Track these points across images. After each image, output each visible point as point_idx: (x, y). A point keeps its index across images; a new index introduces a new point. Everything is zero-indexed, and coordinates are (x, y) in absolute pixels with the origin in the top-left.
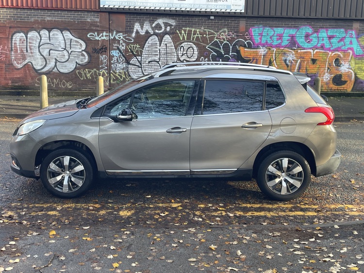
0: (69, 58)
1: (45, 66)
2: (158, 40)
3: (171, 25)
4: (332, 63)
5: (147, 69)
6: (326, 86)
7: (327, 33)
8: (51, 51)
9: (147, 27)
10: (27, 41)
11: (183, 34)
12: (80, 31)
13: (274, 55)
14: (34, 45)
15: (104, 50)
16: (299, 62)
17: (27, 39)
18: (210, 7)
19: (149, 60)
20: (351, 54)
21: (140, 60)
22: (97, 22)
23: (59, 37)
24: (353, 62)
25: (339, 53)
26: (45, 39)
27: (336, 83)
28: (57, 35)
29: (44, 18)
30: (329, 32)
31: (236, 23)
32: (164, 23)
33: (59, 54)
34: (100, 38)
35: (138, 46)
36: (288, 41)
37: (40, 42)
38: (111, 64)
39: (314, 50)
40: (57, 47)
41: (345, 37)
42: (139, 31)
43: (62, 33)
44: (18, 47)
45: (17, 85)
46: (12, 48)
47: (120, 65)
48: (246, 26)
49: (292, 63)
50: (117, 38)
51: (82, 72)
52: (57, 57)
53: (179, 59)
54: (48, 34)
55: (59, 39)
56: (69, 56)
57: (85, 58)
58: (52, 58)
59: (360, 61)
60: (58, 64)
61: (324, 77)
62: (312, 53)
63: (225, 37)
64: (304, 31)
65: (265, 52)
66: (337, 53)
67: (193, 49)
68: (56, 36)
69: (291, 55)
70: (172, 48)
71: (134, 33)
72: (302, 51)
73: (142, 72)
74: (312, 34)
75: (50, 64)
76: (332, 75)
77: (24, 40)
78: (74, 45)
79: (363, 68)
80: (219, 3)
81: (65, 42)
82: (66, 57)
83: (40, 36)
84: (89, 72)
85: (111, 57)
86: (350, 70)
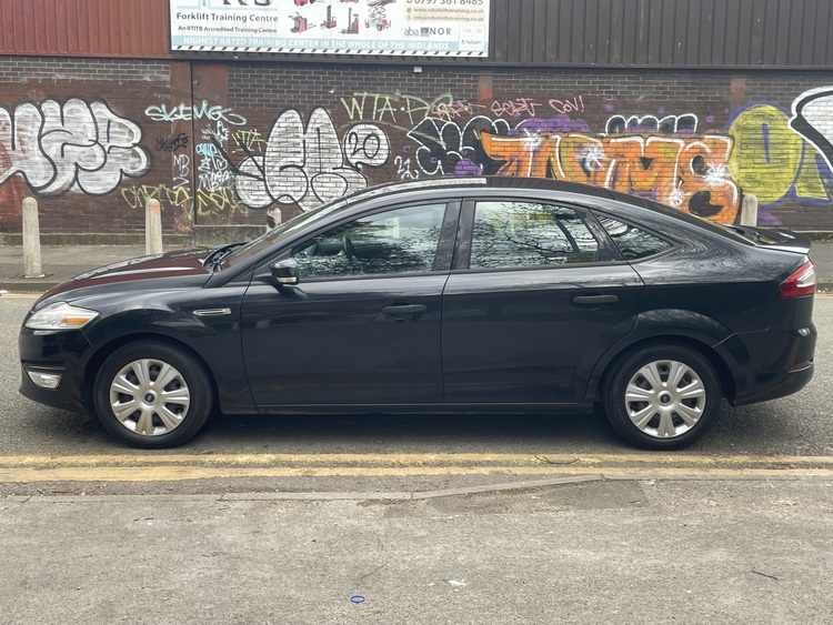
0: (105, 161)
1: (54, 179)
2: (299, 120)
4: (687, 166)
5: (277, 183)
8: (66, 147)
10: (13, 126)
11: (355, 107)
12: (129, 103)
13: (557, 150)
14: (29, 134)
15: (181, 143)
16: (612, 164)
17: (13, 120)
18: (411, 46)
19: (282, 164)
20: (729, 146)
21: (260, 164)
22: (165, 82)
23: (83, 117)
24: (734, 164)
25: (703, 145)
26: (52, 122)
27: (699, 211)
28: (79, 111)
29: (51, 75)
31: (471, 81)
33: (84, 152)
34: (173, 116)
35: (256, 134)
37: (42, 126)
38: (197, 173)
39: (645, 139)
40: (78, 138)
43: (89, 108)
47: (217, 175)
48: (494, 86)
49: (597, 167)
50: (210, 116)
51: (134, 193)
52: (80, 160)
53: (346, 161)
54: (59, 110)
55: (82, 120)
56: (105, 157)
57: (140, 162)
58: (69, 163)
59: (750, 161)
60: (81, 174)
61: (671, 198)
62: (642, 145)
63: (447, 112)
65: (537, 144)
66: (697, 143)
67: (376, 136)
68: (76, 115)
69: (595, 150)
70: (331, 136)
72: (619, 140)
73: (267, 190)
75: (64, 174)
76: (688, 194)
77: (8, 124)
78: (115, 132)
79: (758, 177)
80: (432, 37)
81: (96, 127)
82: (98, 159)
83: (42, 113)
84: (150, 191)
85: (196, 159)
86: (728, 182)
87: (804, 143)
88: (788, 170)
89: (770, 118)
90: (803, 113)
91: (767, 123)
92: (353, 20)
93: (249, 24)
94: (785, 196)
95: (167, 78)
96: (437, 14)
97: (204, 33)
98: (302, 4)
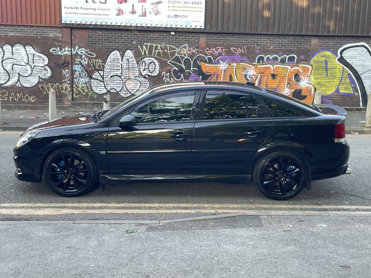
0: (32, 72)
1: (8, 80)
2: (119, 55)
4: (292, 78)
5: (109, 83)
8: (14, 66)
11: (144, 49)
12: (43, 46)
13: (234, 70)
15: (66, 65)
16: (259, 77)
18: (169, 23)
19: (111, 75)
22: (59, 37)
23: (22, 52)
24: (312, 77)
25: (299, 69)
26: (8, 54)
27: (296, 98)
28: (20, 50)
29: (7, 33)
31: (197, 39)
33: (22, 68)
34: (62, 53)
35: (100, 61)
37: (3, 57)
38: (73, 78)
39: (273, 66)
40: (20, 62)
43: (25, 48)
47: (82, 79)
49: (252, 78)
50: (79, 53)
51: (45, 87)
52: (20, 71)
53: (141, 74)
54: (11, 49)
55: (22, 54)
56: (32, 70)
57: (48, 73)
58: (15, 73)
59: (319, 76)
60: (21, 78)
61: (284, 92)
62: (272, 69)
63: (186, 53)
65: (226, 67)
66: (296, 68)
67: (154, 63)
68: (19, 51)
69: (251, 70)
70: (134, 62)
72: (262, 66)
73: (105, 86)
75: (13, 78)
76: (292, 90)
78: (36, 59)
79: (323, 83)
80: (179, 19)
81: (28, 57)
82: (28, 71)
83: (3, 51)
84: (52, 86)
85: (73, 72)
86: (310, 85)
87: (343, 68)
88: (336, 80)
89: (328, 57)
90: (343, 55)
91: (327, 59)
92: (144, 11)
93: (98, 12)
94: (334, 92)
95: (60, 35)
96: (181, 9)
97: (77, 15)
98: (121, 3)
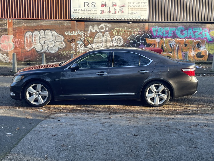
1: (42, 49)
2: (102, 35)
3: (109, 27)
4: (196, 46)
6: (193, 58)
7: (192, 30)
8: (45, 42)
9: (96, 28)
12: (61, 31)
13: (164, 42)
14: (37, 38)
15: (73, 40)
16: (178, 45)
17: (33, 35)
20: (206, 41)
21: (92, 45)
24: (207, 45)
26: (42, 35)
27: (199, 57)
29: (42, 24)
30: (193, 29)
31: (143, 25)
32: (105, 26)
33: (50, 43)
34: (71, 34)
35: (91, 38)
36: (171, 34)
38: (77, 48)
40: (48, 39)
41: (202, 32)
42: (92, 30)
43: (51, 32)
44: (28, 39)
45: (27, 59)
46: (25, 40)
47: (82, 48)
48: (149, 27)
49: (174, 46)
50: (80, 34)
51: (62, 52)
52: (49, 45)
53: (113, 45)
54: (44, 33)
55: (50, 35)
56: (55, 44)
57: (63, 45)
58: (46, 45)
59: (211, 44)
62: (185, 41)
63: (137, 33)
64: (180, 29)
65: (159, 40)
66: (198, 40)
67: (121, 39)
68: (48, 34)
70: (109, 39)
71: (89, 31)
72: (179, 39)
74: (184, 31)
75: (45, 48)
76: (196, 53)
77: (32, 36)
79: (213, 48)
80: (134, 15)
81: (53, 37)
83: (40, 33)
85: (77, 44)
86: (206, 50)
92: (115, 11)
93: (90, 12)
95: (70, 25)
96: (135, 9)
97: (79, 14)
98: (103, 7)
